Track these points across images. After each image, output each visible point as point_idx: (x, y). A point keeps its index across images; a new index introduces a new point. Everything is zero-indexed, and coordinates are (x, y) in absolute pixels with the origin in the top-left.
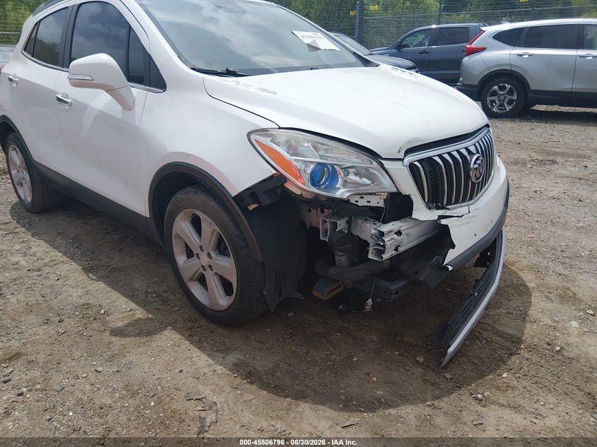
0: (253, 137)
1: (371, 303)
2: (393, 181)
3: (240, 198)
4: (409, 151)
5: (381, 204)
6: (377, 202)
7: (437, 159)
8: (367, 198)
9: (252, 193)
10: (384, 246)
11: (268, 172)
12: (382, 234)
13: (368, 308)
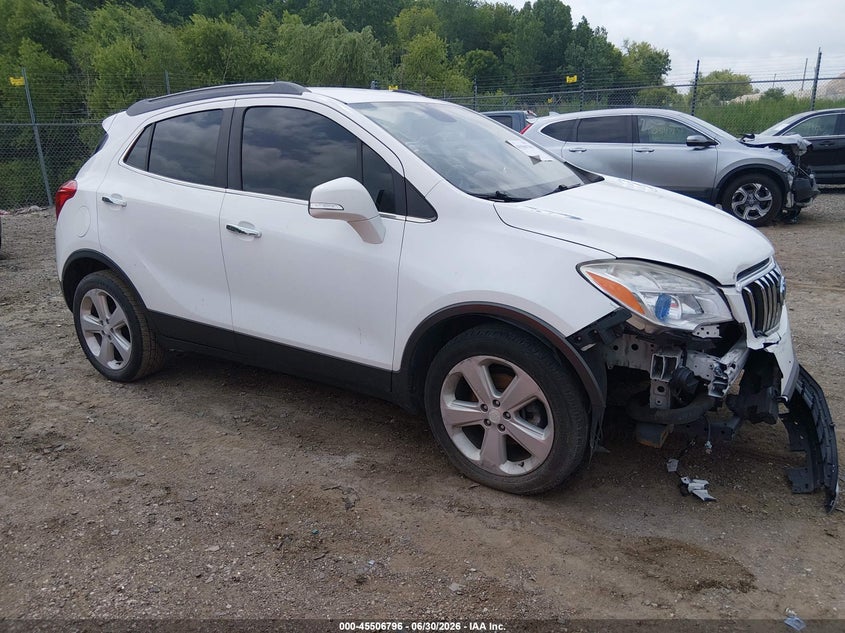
0: (583, 270)
1: (711, 447)
2: (730, 310)
3: (575, 338)
4: (741, 275)
5: (717, 335)
6: (714, 333)
7: (758, 282)
8: (707, 329)
9: (591, 332)
10: (726, 381)
11: (609, 307)
12: (723, 367)
13: (708, 451)
